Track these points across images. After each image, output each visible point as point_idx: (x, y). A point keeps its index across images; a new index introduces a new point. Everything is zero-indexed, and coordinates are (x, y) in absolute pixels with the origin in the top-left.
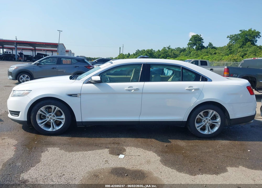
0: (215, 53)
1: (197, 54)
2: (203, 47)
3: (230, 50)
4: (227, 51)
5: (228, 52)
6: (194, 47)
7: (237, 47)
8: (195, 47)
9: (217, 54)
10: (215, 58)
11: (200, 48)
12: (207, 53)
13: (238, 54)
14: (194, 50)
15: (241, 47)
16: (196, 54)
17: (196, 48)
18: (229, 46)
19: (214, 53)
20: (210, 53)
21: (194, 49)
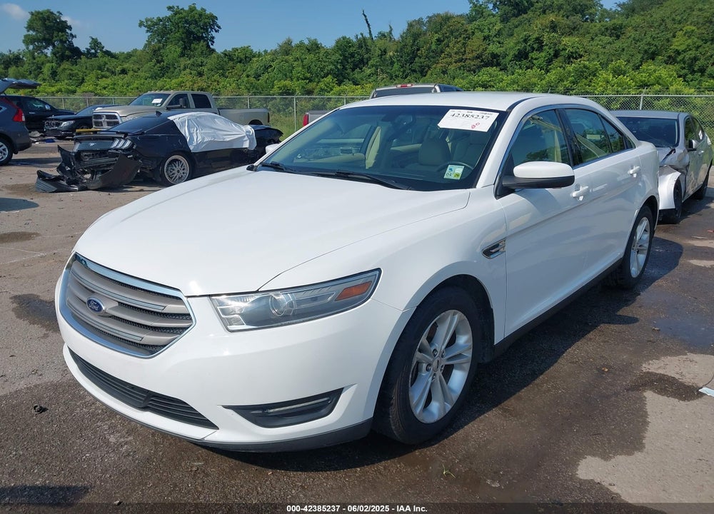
0: (124, 72)
1: (70, 74)
2: (76, 52)
3: (158, 62)
4: (152, 63)
5: (156, 67)
6: (46, 51)
7: (176, 55)
8: (49, 51)
9: (131, 73)
10: (135, 85)
11: (67, 53)
12: (100, 68)
13: (183, 72)
14: (49, 61)
15: (182, 55)
16: (68, 72)
17: (54, 54)
18: (155, 51)
19: (119, 69)
20: (108, 69)
21: (46, 56)
